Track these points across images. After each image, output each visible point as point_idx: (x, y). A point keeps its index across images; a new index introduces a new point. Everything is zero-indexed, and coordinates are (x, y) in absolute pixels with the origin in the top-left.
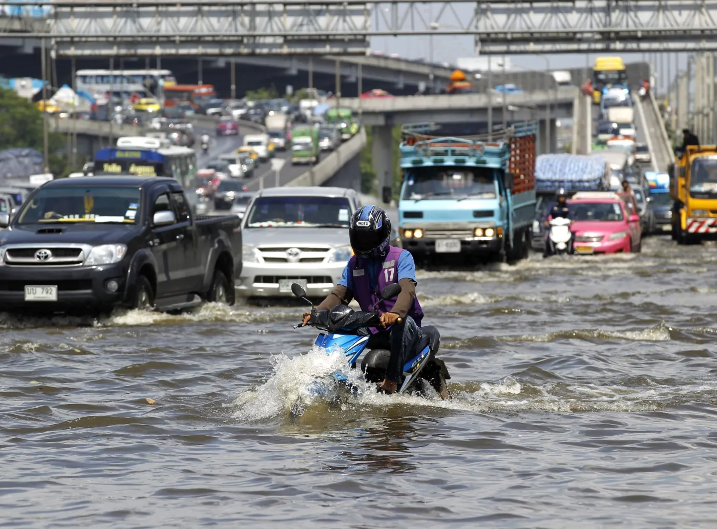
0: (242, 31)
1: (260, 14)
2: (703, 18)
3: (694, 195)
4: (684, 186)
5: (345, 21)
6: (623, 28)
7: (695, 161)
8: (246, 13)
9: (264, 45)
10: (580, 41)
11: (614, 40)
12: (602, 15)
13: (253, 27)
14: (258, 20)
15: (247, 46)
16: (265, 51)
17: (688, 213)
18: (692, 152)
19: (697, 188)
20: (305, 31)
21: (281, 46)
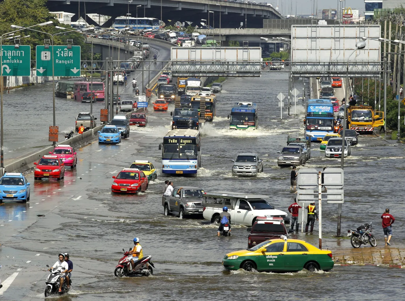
0: (225, 70)
1: (230, 65)
2: (356, 68)
3: (353, 121)
4: (350, 117)
5: (254, 67)
6: (333, 71)
7: (353, 111)
8: (226, 65)
9: (231, 74)
10: (321, 74)
11: (331, 74)
12: (327, 66)
13: (228, 69)
14: (230, 66)
15: (226, 74)
16: (231, 75)
17: (351, 125)
18: (352, 108)
19: (353, 119)
20: (242, 70)
21: (236, 74)
